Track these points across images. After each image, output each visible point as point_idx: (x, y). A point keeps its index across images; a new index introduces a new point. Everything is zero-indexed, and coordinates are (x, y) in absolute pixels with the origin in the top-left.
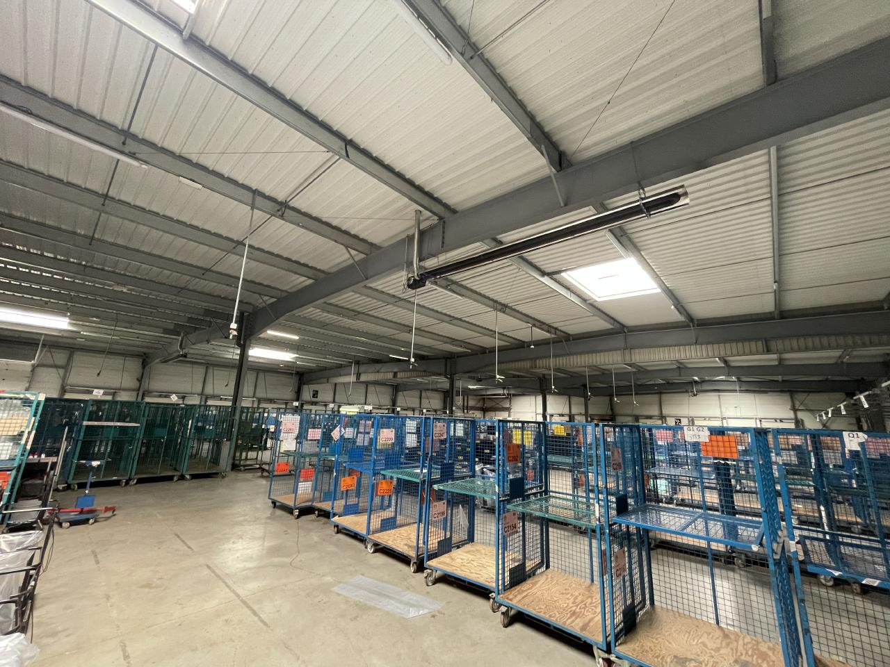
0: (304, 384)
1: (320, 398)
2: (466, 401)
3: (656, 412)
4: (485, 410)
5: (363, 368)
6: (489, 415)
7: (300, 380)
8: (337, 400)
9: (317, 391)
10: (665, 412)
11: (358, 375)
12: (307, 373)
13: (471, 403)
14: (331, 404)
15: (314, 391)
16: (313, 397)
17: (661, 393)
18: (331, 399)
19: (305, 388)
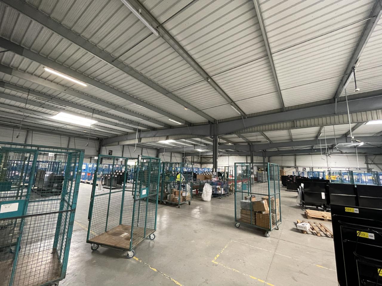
0: (103, 146)
1: (114, 154)
2: (193, 159)
3: (293, 164)
4: (201, 163)
5: (142, 135)
6: (203, 166)
7: (100, 143)
8: (124, 156)
9: (112, 151)
10: (297, 164)
11: (140, 139)
12: (105, 139)
13: (195, 160)
14: (120, 159)
15: (109, 151)
16: (109, 154)
17: (295, 155)
18: (121, 156)
19: (104, 148)
